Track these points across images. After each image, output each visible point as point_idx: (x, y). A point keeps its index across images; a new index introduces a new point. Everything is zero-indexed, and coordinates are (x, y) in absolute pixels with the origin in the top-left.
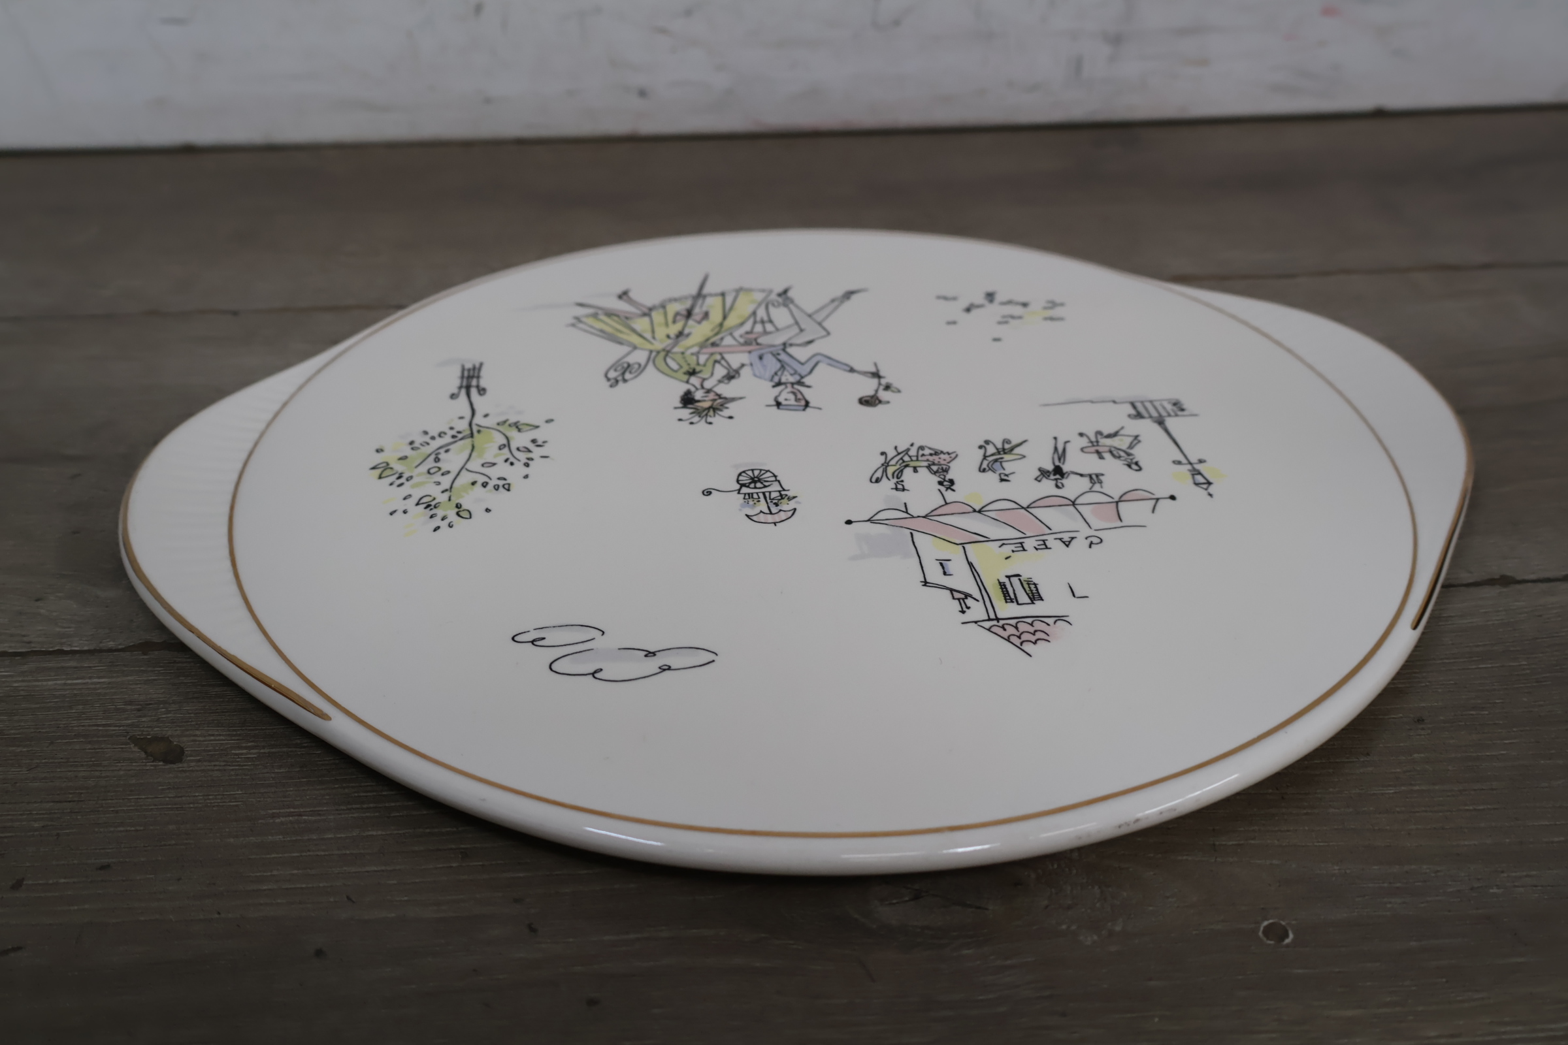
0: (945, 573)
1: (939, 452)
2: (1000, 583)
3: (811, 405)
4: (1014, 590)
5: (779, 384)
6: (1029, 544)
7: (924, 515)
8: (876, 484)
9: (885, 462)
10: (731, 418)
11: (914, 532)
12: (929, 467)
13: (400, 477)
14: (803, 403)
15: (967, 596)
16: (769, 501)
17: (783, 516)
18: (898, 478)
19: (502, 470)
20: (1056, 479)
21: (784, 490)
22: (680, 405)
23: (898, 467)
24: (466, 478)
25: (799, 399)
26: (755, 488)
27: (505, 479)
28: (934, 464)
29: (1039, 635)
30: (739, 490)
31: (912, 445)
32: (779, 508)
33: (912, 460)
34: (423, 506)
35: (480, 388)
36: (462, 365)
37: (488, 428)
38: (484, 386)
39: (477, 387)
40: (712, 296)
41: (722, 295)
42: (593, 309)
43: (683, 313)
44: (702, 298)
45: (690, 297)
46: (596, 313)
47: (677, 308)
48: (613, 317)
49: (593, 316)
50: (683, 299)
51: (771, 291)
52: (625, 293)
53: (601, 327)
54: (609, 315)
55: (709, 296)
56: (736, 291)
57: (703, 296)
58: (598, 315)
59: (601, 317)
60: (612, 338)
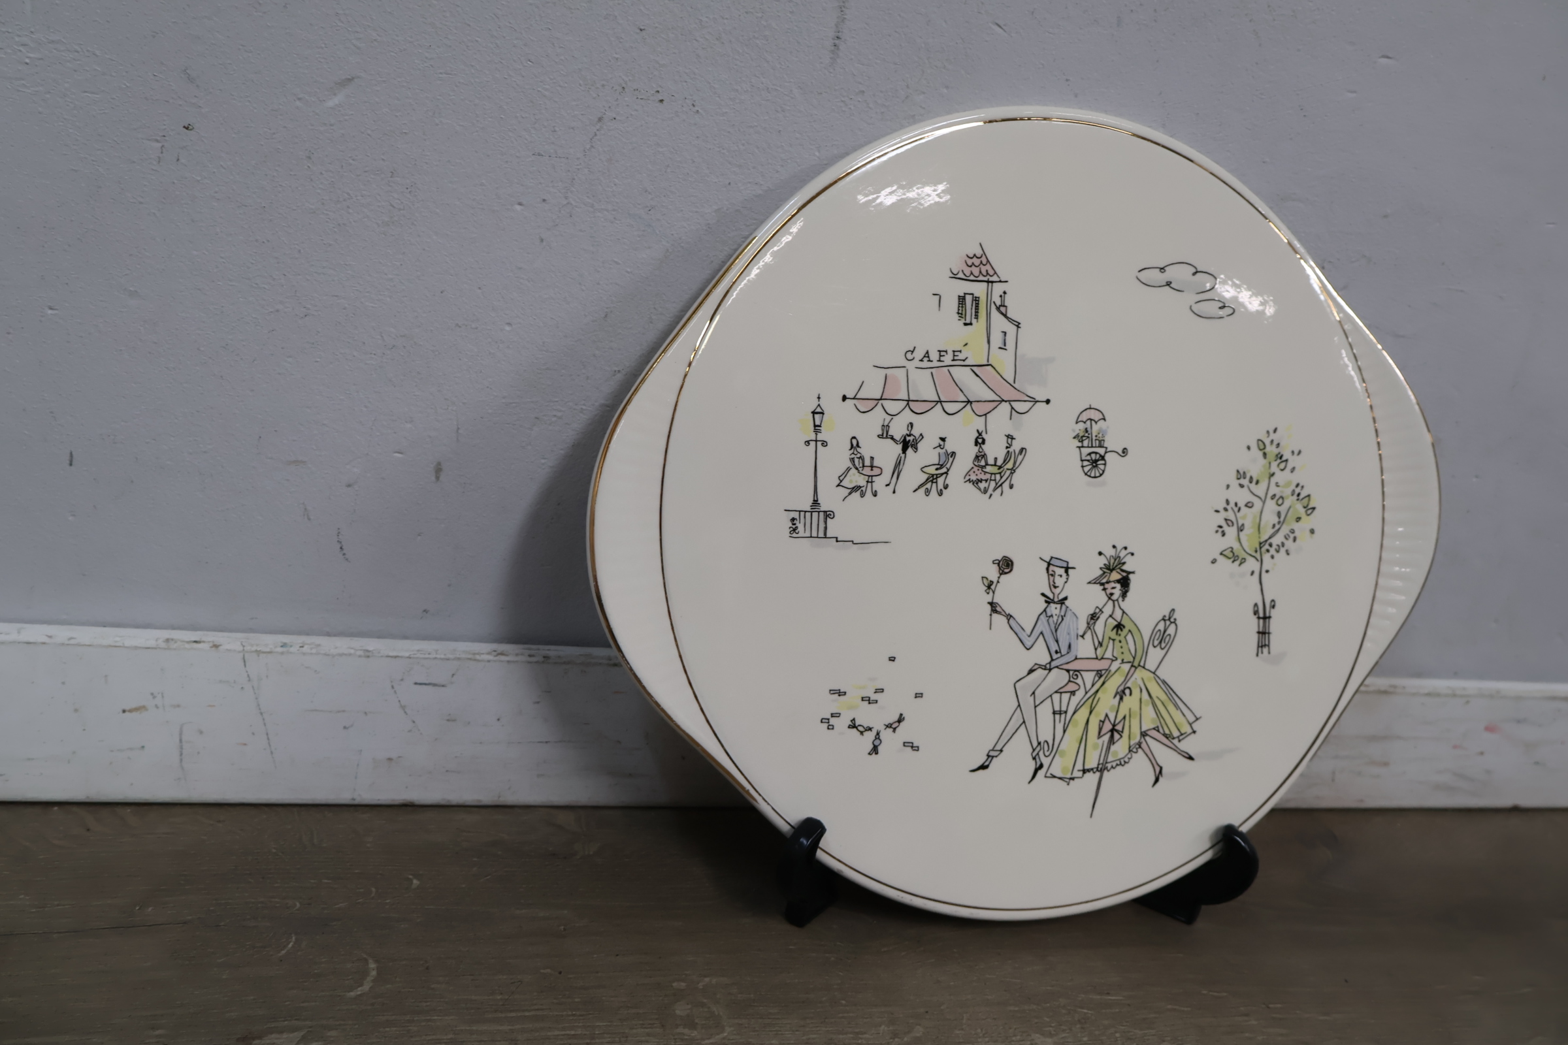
0: (1005, 333)
1: (975, 484)
2: (977, 318)
3: (1045, 565)
4: (972, 309)
5: (1062, 601)
6: (948, 359)
7: (1003, 403)
8: (1024, 445)
9: (1013, 473)
10: (1100, 554)
11: (1012, 383)
12: (987, 464)
13: (1299, 495)
14: (1051, 568)
15: (998, 309)
16: (1090, 436)
17: (1084, 417)
18: (1008, 452)
19: (1242, 496)
20: (910, 435)
22: (1131, 576)
23: (1005, 468)
24: (1260, 490)
25: (1052, 575)
26: (1096, 453)
27: (1240, 485)
28: (983, 467)
29: (970, 262)
30: (1106, 452)
31: (991, 495)
32: (1085, 426)
33: (995, 474)
34: (1284, 458)
35: (1257, 616)
36: (1269, 653)
37: (1251, 555)
38: (1254, 619)
39: (1259, 618)
40: (1092, 769)
41: (1084, 771)
42: (1182, 749)
43: (1116, 736)
44: (1100, 766)
45: (1109, 768)
46: (1179, 741)
47: (1120, 748)
48: (1167, 732)
49: (1182, 734)
50: (1114, 766)
51: (1046, 777)
52: (1157, 780)
53: (1177, 716)
54: (1170, 737)
55: (1095, 770)
56: (1072, 779)
57: (1099, 769)
58: (1178, 737)
59: (1176, 733)
60: (1170, 694)
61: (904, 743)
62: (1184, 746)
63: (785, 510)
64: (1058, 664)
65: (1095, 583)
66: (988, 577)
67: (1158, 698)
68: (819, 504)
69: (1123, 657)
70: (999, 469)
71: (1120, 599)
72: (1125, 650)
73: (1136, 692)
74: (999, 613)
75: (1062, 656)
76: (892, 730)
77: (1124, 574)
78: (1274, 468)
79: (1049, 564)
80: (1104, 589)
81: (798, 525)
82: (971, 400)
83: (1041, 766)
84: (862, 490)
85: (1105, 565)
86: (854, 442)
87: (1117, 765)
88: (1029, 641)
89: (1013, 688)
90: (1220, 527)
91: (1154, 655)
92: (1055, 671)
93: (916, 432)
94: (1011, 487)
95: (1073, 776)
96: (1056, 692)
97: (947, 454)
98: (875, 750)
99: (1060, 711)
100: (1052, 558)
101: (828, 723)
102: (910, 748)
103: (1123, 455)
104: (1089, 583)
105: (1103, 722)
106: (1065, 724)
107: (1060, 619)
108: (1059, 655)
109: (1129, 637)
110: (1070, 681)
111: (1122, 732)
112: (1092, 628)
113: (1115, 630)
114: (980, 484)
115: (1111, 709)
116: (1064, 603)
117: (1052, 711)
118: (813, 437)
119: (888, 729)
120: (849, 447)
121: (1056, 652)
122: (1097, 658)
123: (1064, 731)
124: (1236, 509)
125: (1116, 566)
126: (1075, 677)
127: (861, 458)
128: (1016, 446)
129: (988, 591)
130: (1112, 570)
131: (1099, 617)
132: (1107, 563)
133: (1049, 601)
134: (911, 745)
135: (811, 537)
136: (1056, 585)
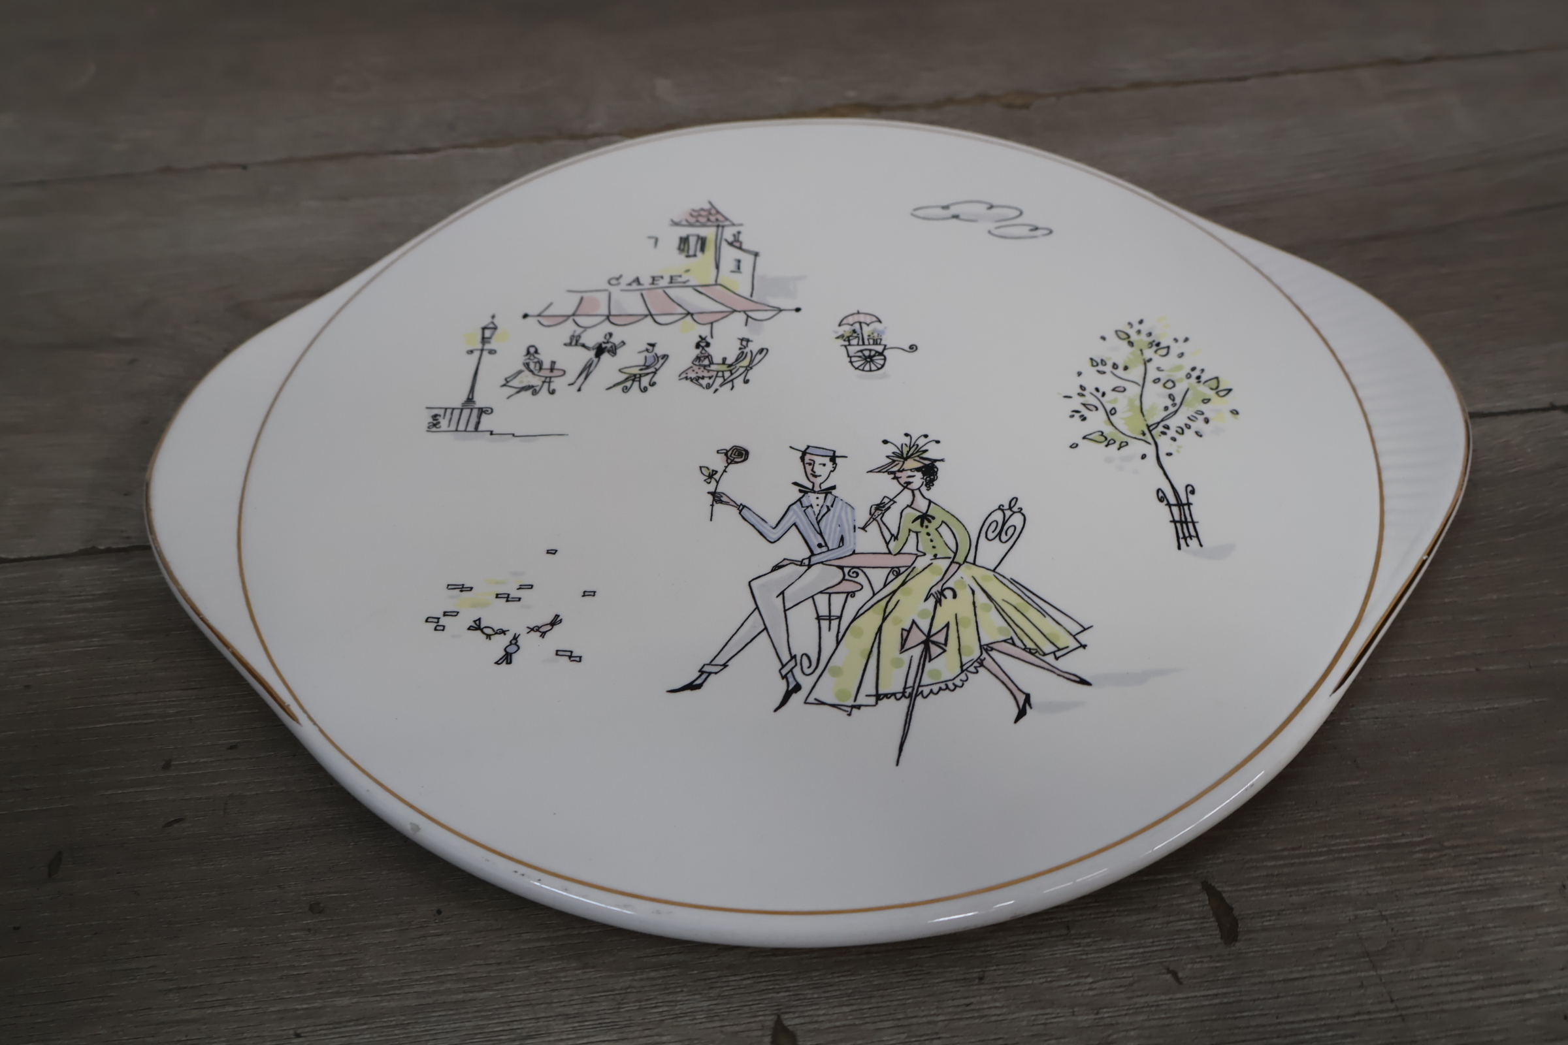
0: (739, 261)
1: (694, 381)
2: (703, 252)
3: (800, 454)
4: (696, 245)
5: (828, 491)
6: (663, 283)
7: (736, 314)
8: (764, 347)
9: (748, 370)
10: (885, 442)
11: (749, 297)
12: (711, 363)
13: (1198, 378)
14: (807, 457)
15: (731, 244)
16: (860, 336)
17: (851, 320)
18: (743, 352)
19: (1107, 382)
20: (608, 342)
21: (846, 346)
22: (937, 464)
23: (738, 366)
24: (1136, 373)
25: (810, 464)
26: (870, 350)
27: (1099, 371)
28: (705, 366)
29: (696, 214)
30: (884, 349)
31: (716, 390)
32: (853, 328)
33: (723, 372)
34: (1162, 345)
35: (1165, 502)
36: (1201, 545)
37: (1135, 438)
38: (1163, 507)
39: (1169, 505)
40: (894, 694)
41: (879, 697)
42: (1064, 670)
43: (935, 650)
44: (909, 691)
45: (925, 694)
46: (1057, 658)
47: (944, 666)
48: (1030, 645)
49: (1059, 650)
50: (935, 690)
51: (805, 703)
52: (1022, 713)
53: (1047, 625)
54: (1037, 652)
55: (899, 696)
56: (859, 707)
57: (907, 695)
58: (1054, 653)
59: (1048, 648)
60: (1029, 598)
61: (557, 651)
62: (1064, 664)
63: (427, 408)
64: (823, 560)
65: (879, 472)
66: (709, 467)
67: (1003, 600)
68: (474, 402)
69: (935, 551)
70: (728, 367)
71: (924, 489)
72: (938, 542)
73: (964, 595)
74: (721, 502)
75: (829, 550)
76: (539, 634)
77: (927, 462)
78: (1149, 353)
79: (804, 453)
80: (896, 478)
81: (441, 419)
82: (691, 311)
83: (798, 688)
84: (535, 390)
85: (893, 453)
86: (532, 350)
87: (940, 689)
88: (774, 534)
89: (748, 587)
90: (1077, 412)
91: (989, 552)
92: (816, 569)
93: (616, 340)
94: (746, 382)
95: (858, 703)
96: (821, 592)
97: (657, 357)
98: (507, 658)
99: (830, 616)
100: (808, 447)
101: (438, 622)
102: (567, 658)
103: (911, 350)
104: (871, 471)
105: (909, 631)
106: (838, 632)
107: (825, 510)
108: (824, 549)
109: (944, 530)
110: (844, 579)
111: (946, 644)
112: (879, 519)
113: (919, 520)
114: (701, 381)
115: (922, 614)
116: (831, 493)
117: (815, 616)
118: (479, 346)
119: (532, 632)
120: (525, 352)
121: (820, 546)
122: (890, 553)
123: (838, 643)
124: (1099, 395)
125: (912, 454)
126: (855, 575)
127: (540, 363)
128: (753, 347)
129: (709, 481)
130: (906, 459)
131: (889, 508)
132: (898, 452)
133: (804, 491)
134: (569, 654)
135: (457, 430)
136: (817, 474)
